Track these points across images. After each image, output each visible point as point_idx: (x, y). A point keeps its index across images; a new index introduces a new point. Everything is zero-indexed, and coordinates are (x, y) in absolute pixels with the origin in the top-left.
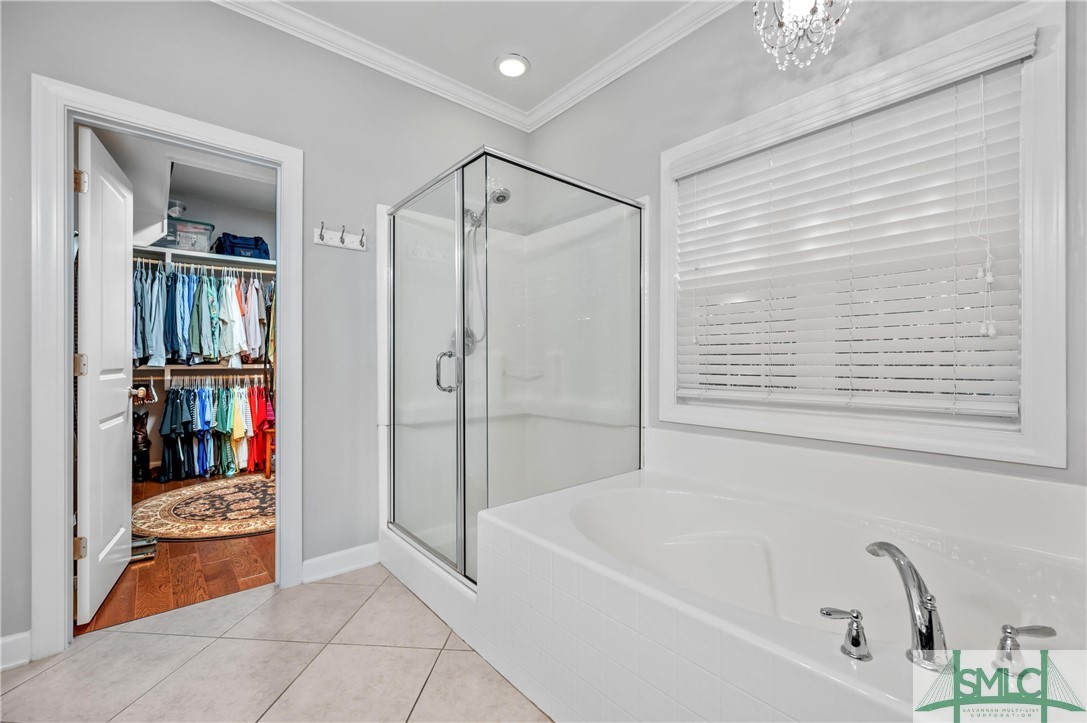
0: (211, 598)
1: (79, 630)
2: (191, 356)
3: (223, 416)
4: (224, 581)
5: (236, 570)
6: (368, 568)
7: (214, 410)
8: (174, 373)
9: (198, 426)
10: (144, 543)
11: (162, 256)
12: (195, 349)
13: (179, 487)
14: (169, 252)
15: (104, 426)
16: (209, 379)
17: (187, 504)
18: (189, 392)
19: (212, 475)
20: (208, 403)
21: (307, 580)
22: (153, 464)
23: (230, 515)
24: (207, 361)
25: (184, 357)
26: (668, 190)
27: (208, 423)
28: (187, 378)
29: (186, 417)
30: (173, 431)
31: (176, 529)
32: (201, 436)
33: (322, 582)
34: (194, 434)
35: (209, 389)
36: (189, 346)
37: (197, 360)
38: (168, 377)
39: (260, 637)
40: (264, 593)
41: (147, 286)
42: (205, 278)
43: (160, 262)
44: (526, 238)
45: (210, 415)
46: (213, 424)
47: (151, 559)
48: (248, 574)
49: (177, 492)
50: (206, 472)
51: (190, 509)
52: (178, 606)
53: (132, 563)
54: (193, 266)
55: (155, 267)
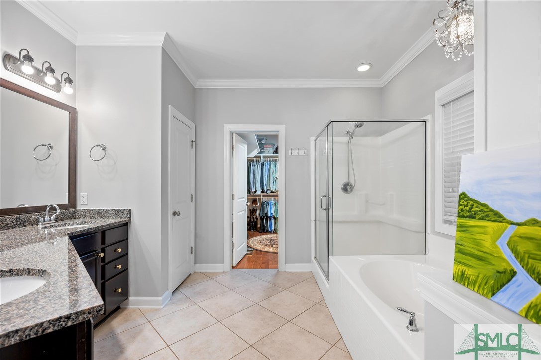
0: (262, 268)
1: (233, 268)
2: (267, 190)
3: (276, 211)
4: (266, 265)
5: (270, 263)
6: (307, 272)
7: (274, 209)
8: (263, 196)
9: (269, 215)
10: (250, 249)
11: (260, 157)
12: (269, 188)
13: (264, 234)
14: (262, 155)
15: (239, 214)
16: (273, 198)
17: (264, 240)
18: (267, 202)
19: (274, 232)
20: (272, 206)
21: (287, 271)
22: (259, 226)
23: (274, 246)
24: (272, 192)
25: (266, 191)
26: (439, 110)
27: (272, 214)
28: (267, 198)
29: (266, 212)
30: (263, 215)
31: (259, 247)
32: (270, 217)
33: (291, 273)
34: (268, 217)
35: (273, 202)
36: (267, 187)
37: (269, 192)
38: (262, 197)
39: (269, 282)
40: (274, 271)
41: (256, 168)
42: (272, 163)
43: (260, 159)
44: (380, 138)
45: (273, 211)
46: (273, 214)
47: (251, 254)
48: (273, 264)
49: (262, 236)
50: (272, 230)
51: (264, 242)
52: (253, 268)
53: (247, 254)
54: (268, 159)
55: (258, 160)
